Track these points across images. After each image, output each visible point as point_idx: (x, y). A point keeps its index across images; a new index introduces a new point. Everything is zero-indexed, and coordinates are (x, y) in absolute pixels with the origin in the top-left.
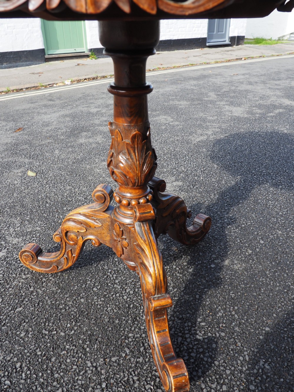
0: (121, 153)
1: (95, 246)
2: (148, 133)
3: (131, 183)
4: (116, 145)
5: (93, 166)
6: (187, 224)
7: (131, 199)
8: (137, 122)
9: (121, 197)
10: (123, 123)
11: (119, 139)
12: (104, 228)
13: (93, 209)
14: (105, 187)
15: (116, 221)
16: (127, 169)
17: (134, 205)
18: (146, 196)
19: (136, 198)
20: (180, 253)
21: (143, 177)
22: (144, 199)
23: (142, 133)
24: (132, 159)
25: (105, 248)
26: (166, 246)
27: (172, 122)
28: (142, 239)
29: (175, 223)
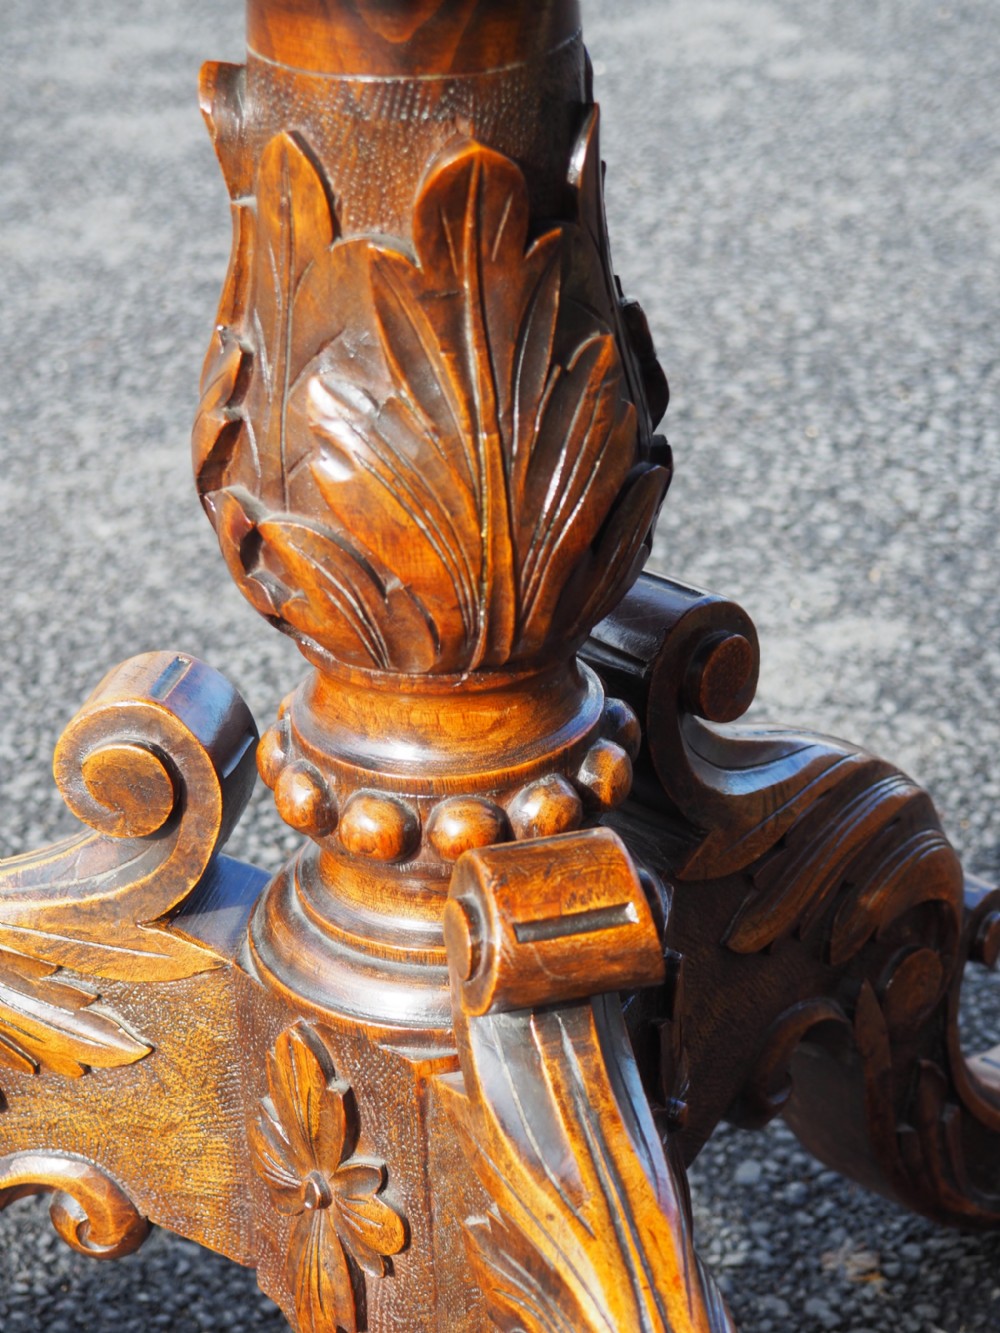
0: (326, 354)
1: (87, 1255)
2: (578, 161)
3: (428, 642)
4: (278, 281)
5: (56, 484)
6: (961, 1020)
7: (431, 794)
8: (468, 60)
9: (330, 780)
10: (343, 72)
11: (300, 222)
12: (171, 1077)
13: (64, 892)
14: (174, 683)
15: (286, 1008)
16: (389, 502)
17: (457, 851)
18: (566, 764)
19: (479, 787)
20: (907, 1304)
21: (539, 577)
22: (549, 790)
23: (521, 163)
24: (432, 409)
25: (183, 1266)
26: (769, 1236)
27: (792, 51)
28: (541, 1177)
29: (851, 1015)
